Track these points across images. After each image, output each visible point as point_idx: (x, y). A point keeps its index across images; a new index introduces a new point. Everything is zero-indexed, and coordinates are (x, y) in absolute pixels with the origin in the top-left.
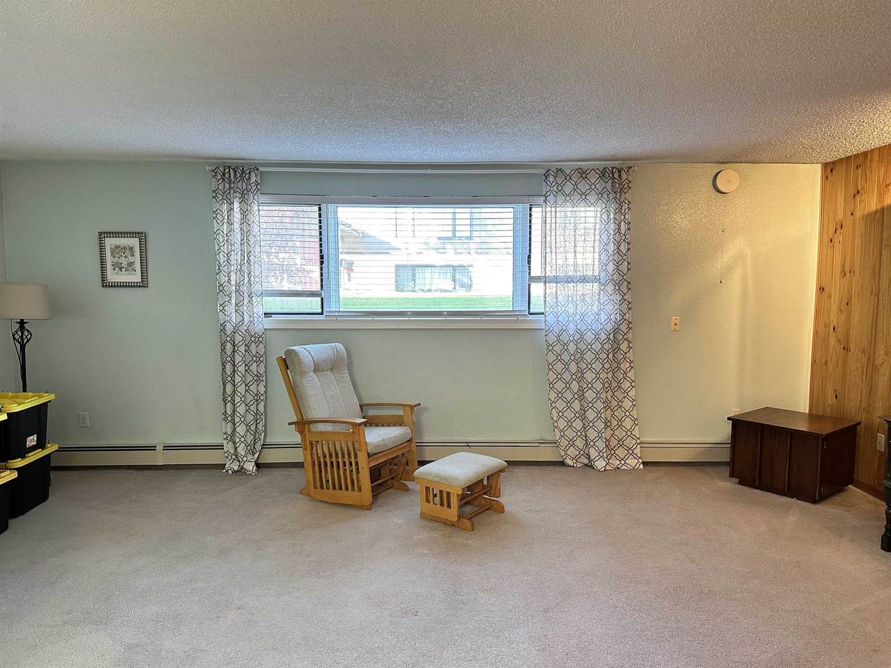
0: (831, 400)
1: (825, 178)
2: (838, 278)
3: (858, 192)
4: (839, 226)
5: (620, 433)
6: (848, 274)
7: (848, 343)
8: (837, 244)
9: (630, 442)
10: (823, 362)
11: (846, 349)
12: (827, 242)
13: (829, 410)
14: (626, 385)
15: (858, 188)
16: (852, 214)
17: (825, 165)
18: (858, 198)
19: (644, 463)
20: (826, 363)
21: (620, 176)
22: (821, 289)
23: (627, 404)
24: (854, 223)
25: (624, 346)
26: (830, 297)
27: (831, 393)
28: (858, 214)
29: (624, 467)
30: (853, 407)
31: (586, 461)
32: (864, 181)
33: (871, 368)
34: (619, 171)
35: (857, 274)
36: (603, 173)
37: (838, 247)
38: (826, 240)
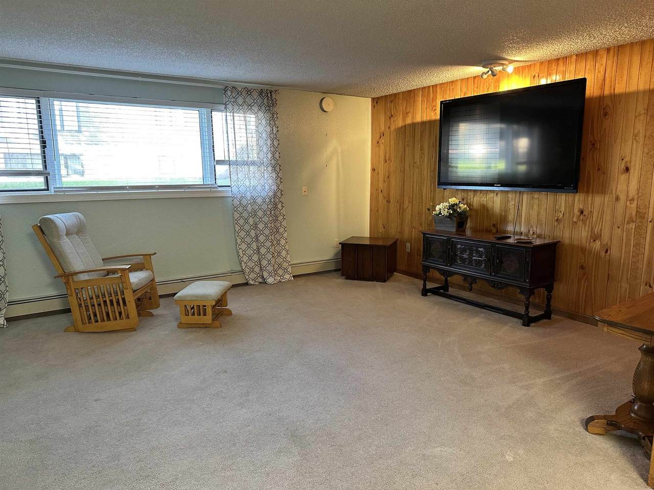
0: (381, 230)
1: (373, 107)
2: (382, 163)
3: (392, 116)
4: (382, 135)
5: (280, 260)
6: (388, 161)
7: (389, 199)
8: (381, 145)
9: (285, 265)
10: (376, 209)
11: (388, 201)
12: (376, 143)
13: (380, 235)
14: (281, 230)
15: (391, 113)
16: (389, 128)
17: (373, 99)
18: (392, 120)
19: (294, 276)
20: (378, 210)
21: (271, 95)
22: (373, 170)
23: (283, 242)
24: (390, 133)
25: (279, 206)
26: (378, 174)
27: (381, 226)
28: (392, 129)
29: (283, 280)
30: (393, 232)
31: (261, 280)
32: (395, 110)
33: (401, 210)
34: (271, 93)
35: (393, 161)
36: (261, 92)
37: (382, 147)
38: (375, 142)
